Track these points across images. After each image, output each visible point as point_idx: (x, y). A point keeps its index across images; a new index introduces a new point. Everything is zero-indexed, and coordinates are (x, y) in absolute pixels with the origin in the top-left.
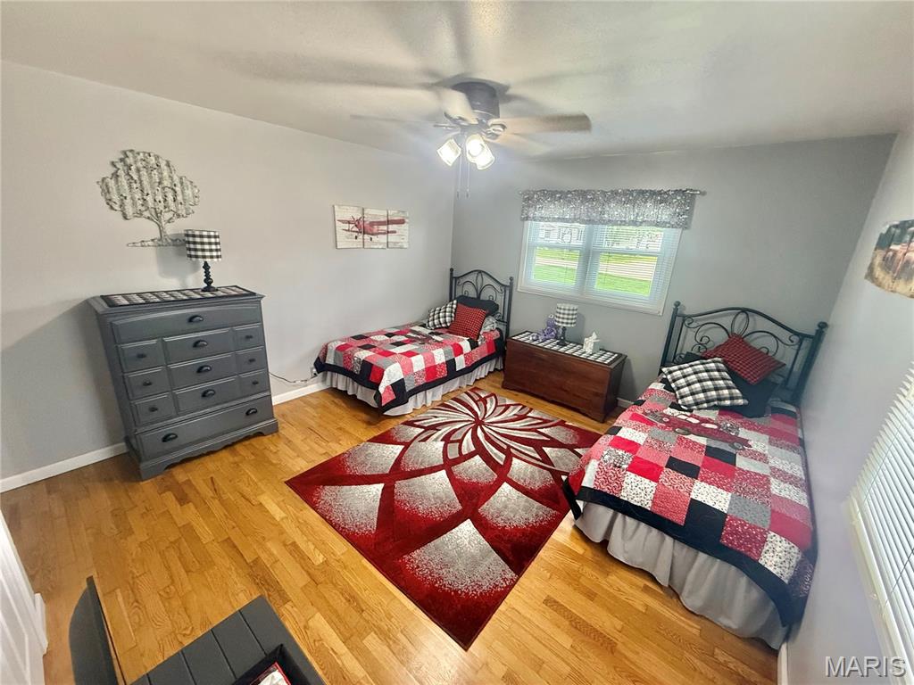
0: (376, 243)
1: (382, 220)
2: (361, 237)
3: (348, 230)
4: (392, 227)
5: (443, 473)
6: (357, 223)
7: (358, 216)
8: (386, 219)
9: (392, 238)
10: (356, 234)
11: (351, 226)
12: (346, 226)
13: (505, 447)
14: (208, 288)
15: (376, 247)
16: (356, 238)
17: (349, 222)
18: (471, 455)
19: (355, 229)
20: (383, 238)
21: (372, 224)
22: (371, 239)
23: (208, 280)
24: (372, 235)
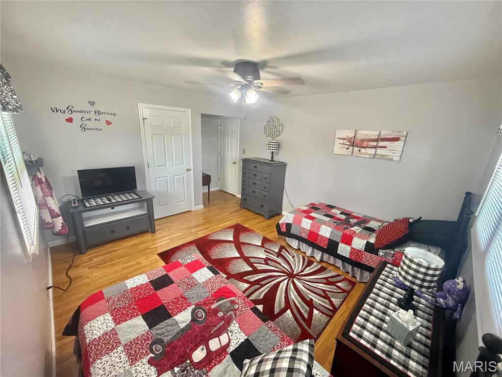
0: (364, 154)
1: (373, 138)
2: (352, 148)
3: (343, 144)
4: (381, 144)
6: (349, 140)
7: (351, 135)
8: (377, 137)
9: (380, 151)
10: (348, 146)
11: (345, 141)
12: (342, 141)
14: (272, 160)
15: (363, 156)
16: (347, 149)
17: (344, 139)
19: (348, 143)
20: (372, 151)
21: (363, 141)
22: (360, 150)
23: (272, 158)
24: (362, 148)
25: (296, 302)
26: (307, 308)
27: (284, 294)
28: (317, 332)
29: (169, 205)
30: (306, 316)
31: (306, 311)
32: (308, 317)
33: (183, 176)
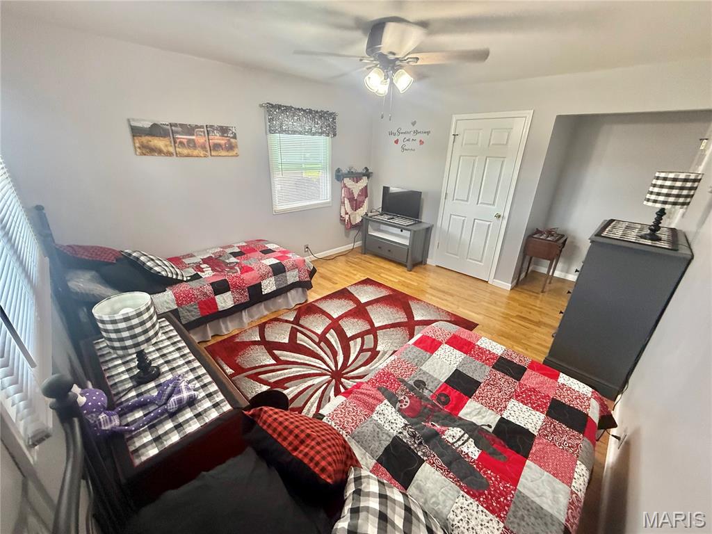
5: (377, 325)
13: (322, 344)
18: (354, 337)
25: (285, 371)
26: (272, 380)
27: (302, 361)
28: (238, 382)
29: (458, 257)
30: (262, 376)
31: (269, 378)
32: (259, 378)
33: (489, 223)
